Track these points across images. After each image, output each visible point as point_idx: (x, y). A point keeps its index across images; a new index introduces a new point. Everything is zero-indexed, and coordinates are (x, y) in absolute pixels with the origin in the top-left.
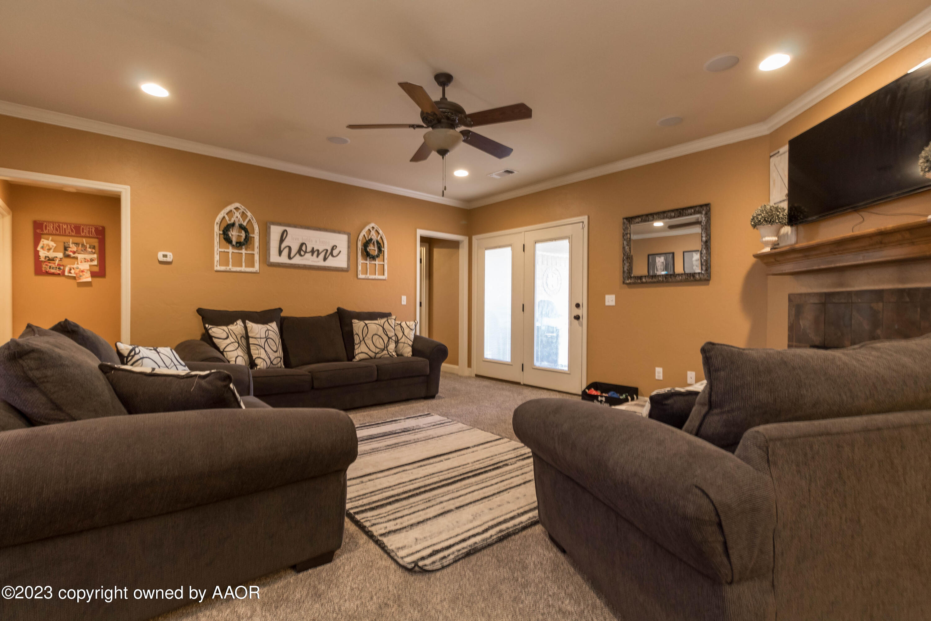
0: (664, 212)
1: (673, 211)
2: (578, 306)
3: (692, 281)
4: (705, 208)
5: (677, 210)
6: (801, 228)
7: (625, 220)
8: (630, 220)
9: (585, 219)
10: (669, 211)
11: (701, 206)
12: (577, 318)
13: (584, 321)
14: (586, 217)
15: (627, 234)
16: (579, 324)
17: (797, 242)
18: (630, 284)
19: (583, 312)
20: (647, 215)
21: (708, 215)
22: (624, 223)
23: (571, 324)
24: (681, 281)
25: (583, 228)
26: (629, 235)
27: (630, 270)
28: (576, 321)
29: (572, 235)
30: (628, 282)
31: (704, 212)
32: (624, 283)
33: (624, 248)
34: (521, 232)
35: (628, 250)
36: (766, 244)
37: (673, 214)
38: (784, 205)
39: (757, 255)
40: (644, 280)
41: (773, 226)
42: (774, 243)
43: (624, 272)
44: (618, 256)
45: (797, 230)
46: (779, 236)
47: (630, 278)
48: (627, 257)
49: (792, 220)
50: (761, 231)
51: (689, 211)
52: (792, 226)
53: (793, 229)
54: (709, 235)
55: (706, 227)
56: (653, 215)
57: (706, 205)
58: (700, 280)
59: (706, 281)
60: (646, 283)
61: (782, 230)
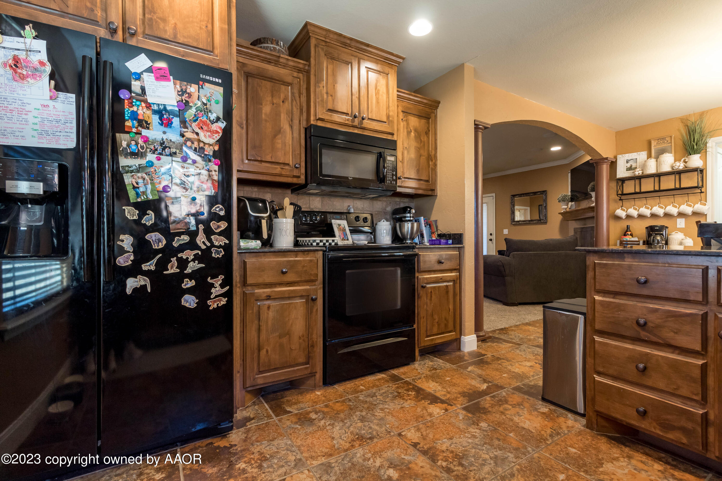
0: (528, 193)
1: (532, 193)
2: (491, 234)
3: (540, 223)
4: (544, 192)
5: (534, 192)
6: (577, 203)
7: (512, 196)
8: (514, 196)
9: (494, 195)
10: (530, 193)
11: (543, 191)
12: (491, 240)
13: (494, 241)
14: (494, 194)
15: (513, 202)
16: (492, 243)
17: (576, 208)
18: (514, 224)
19: (493, 237)
20: (521, 194)
21: (546, 195)
22: (511, 198)
23: (488, 243)
24: (535, 223)
25: (493, 199)
27: (514, 218)
28: (490, 242)
29: (487, 203)
31: (544, 194)
32: (511, 224)
33: (511, 208)
35: (513, 209)
36: (564, 209)
38: (570, 194)
39: (559, 213)
40: (520, 223)
41: (565, 202)
42: (566, 209)
43: (511, 219)
44: (509, 212)
45: (575, 204)
46: (569, 206)
47: (514, 221)
48: (513, 213)
49: (572, 200)
50: (561, 203)
51: (539, 193)
52: (572, 202)
53: (573, 203)
54: (546, 204)
55: (545, 201)
56: (523, 194)
57: (545, 191)
58: (543, 223)
59: (545, 223)
60: (521, 224)
61: (570, 204)
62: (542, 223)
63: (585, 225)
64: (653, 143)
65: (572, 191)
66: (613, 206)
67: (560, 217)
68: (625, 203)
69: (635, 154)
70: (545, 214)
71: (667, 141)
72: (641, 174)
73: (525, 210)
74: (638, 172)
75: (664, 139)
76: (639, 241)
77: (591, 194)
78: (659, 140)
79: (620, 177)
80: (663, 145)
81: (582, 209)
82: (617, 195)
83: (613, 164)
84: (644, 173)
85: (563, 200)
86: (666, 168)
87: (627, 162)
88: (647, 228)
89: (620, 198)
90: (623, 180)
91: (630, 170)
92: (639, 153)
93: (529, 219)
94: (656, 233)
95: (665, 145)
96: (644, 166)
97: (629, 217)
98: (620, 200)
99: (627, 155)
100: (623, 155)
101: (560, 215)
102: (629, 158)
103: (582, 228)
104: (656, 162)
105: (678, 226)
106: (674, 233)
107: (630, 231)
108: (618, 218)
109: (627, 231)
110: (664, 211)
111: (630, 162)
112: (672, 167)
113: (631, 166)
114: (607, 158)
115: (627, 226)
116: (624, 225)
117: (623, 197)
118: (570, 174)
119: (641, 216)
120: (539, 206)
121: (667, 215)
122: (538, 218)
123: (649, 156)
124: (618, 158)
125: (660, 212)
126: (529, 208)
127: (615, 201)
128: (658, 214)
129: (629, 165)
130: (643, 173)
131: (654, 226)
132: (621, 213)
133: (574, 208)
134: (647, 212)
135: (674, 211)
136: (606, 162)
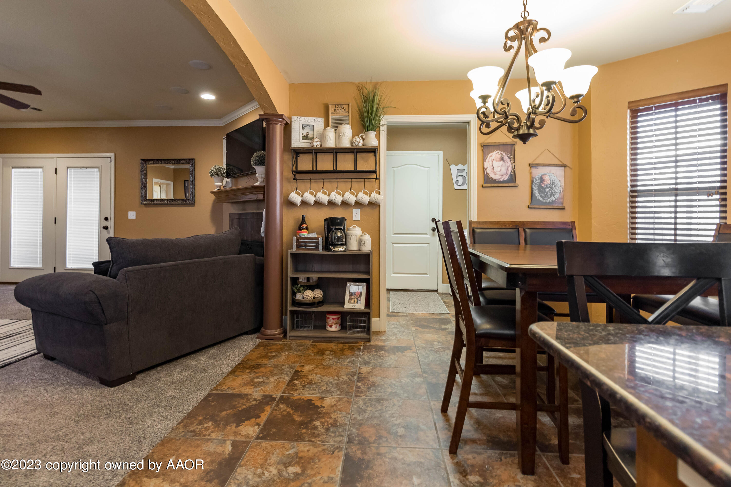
0: (168, 160)
1: (173, 160)
2: (106, 219)
3: (185, 204)
4: (191, 161)
5: (176, 159)
6: (233, 179)
7: (142, 161)
8: (146, 161)
9: (112, 155)
10: (171, 159)
11: (190, 159)
12: (106, 228)
13: (112, 230)
15: (144, 170)
16: (108, 233)
17: (232, 187)
18: (145, 204)
19: (111, 224)
20: (157, 160)
21: (193, 165)
22: (142, 163)
23: (100, 233)
24: (178, 204)
25: (111, 162)
26: (145, 171)
27: (146, 195)
28: (105, 230)
29: (101, 166)
30: (144, 203)
31: (191, 164)
32: (142, 203)
33: (142, 180)
34: (53, 158)
35: (145, 181)
36: (217, 186)
37: (174, 162)
38: (225, 167)
39: (212, 192)
40: (155, 202)
41: (220, 177)
42: (220, 187)
43: (142, 196)
44: (137, 185)
45: (232, 181)
46: (224, 183)
47: (146, 200)
48: (144, 186)
49: (228, 175)
50: (215, 179)
51: (183, 162)
52: (228, 178)
53: (229, 180)
54: (194, 177)
55: (192, 172)
56: (161, 160)
57: (193, 159)
58: (189, 204)
59: (192, 204)
60: (156, 204)
61: (225, 180)
62: (187, 204)
63: (244, 210)
64: (331, 109)
65: (228, 164)
66: (287, 187)
67: (213, 197)
68: (301, 185)
69: (311, 118)
70: (192, 192)
71: (345, 110)
72: (319, 146)
73: (168, 185)
74: (316, 144)
75: (341, 105)
76: (318, 238)
77: (255, 169)
78: (337, 106)
79: (295, 147)
80: (341, 114)
81: (243, 189)
82: (293, 172)
83: (287, 127)
84: (323, 146)
85: (216, 174)
86: (346, 143)
87: (303, 128)
88: (325, 220)
89: (295, 176)
90: (297, 152)
91: (306, 139)
92: (315, 118)
93: (172, 197)
94: (337, 227)
95: (343, 114)
96: (322, 137)
97: (304, 203)
98: (294, 179)
99: (303, 118)
100: (299, 117)
101: (213, 195)
102: (305, 123)
103: (240, 214)
104: (334, 134)
105: (355, 219)
106: (351, 227)
107: (305, 224)
108: (291, 204)
109: (302, 223)
110: (342, 198)
111: (306, 128)
112: (352, 143)
113: (308, 134)
114: (281, 116)
115: (303, 216)
116: (298, 213)
117: (298, 176)
118: (225, 141)
119: (318, 203)
120: (185, 181)
121: (345, 204)
122: (183, 197)
123: (327, 125)
124: (293, 120)
125: (338, 199)
126: (172, 183)
127: (288, 181)
128: (336, 202)
129: (305, 133)
130: (321, 145)
131: (335, 218)
132: (295, 197)
133: (229, 186)
134: (324, 199)
135: (352, 199)
136: (280, 122)
